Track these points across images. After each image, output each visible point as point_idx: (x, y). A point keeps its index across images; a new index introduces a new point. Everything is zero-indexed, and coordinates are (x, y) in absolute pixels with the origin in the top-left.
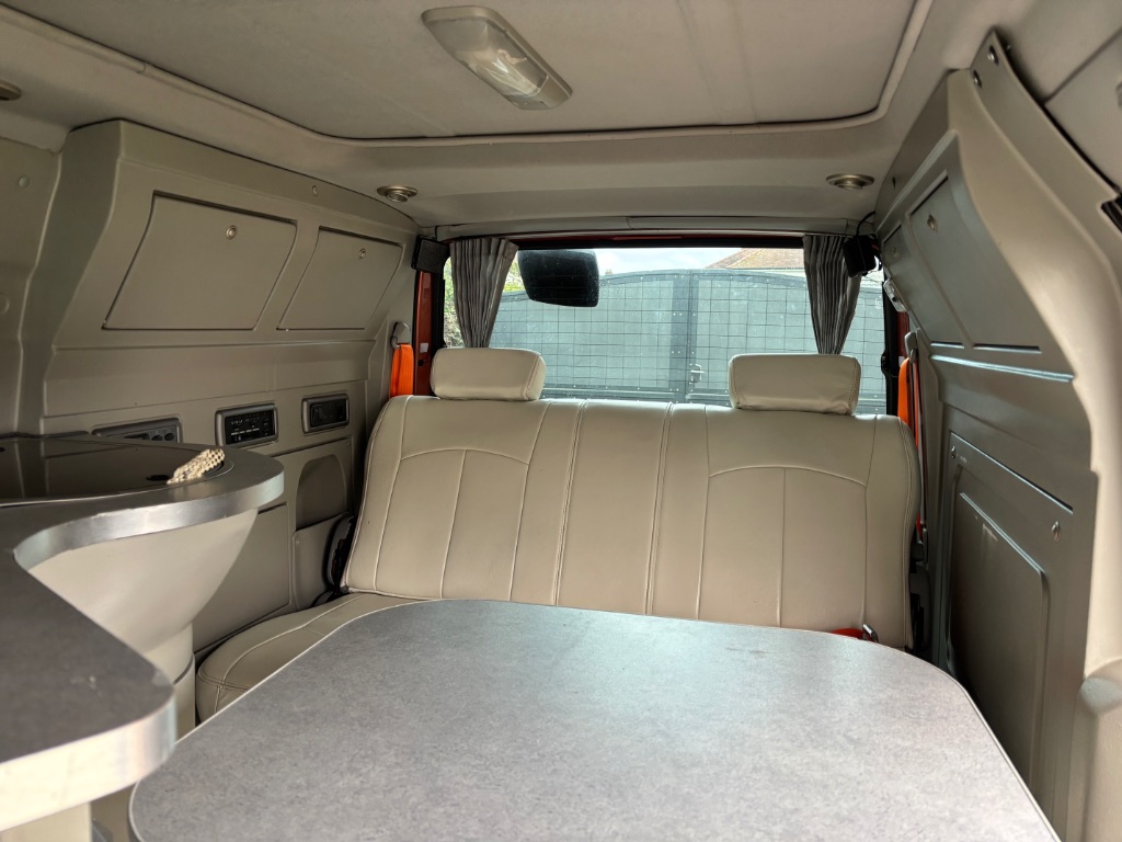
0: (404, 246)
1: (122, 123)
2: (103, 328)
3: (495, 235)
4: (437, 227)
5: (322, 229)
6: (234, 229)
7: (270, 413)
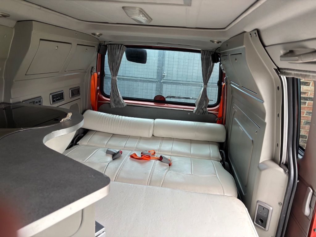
0: (96, 47)
1: (33, 22)
2: (25, 75)
3: (120, 44)
4: (105, 41)
5: (78, 44)
6: (57, 47)
7: (62, 93)
